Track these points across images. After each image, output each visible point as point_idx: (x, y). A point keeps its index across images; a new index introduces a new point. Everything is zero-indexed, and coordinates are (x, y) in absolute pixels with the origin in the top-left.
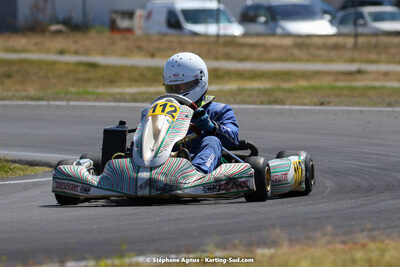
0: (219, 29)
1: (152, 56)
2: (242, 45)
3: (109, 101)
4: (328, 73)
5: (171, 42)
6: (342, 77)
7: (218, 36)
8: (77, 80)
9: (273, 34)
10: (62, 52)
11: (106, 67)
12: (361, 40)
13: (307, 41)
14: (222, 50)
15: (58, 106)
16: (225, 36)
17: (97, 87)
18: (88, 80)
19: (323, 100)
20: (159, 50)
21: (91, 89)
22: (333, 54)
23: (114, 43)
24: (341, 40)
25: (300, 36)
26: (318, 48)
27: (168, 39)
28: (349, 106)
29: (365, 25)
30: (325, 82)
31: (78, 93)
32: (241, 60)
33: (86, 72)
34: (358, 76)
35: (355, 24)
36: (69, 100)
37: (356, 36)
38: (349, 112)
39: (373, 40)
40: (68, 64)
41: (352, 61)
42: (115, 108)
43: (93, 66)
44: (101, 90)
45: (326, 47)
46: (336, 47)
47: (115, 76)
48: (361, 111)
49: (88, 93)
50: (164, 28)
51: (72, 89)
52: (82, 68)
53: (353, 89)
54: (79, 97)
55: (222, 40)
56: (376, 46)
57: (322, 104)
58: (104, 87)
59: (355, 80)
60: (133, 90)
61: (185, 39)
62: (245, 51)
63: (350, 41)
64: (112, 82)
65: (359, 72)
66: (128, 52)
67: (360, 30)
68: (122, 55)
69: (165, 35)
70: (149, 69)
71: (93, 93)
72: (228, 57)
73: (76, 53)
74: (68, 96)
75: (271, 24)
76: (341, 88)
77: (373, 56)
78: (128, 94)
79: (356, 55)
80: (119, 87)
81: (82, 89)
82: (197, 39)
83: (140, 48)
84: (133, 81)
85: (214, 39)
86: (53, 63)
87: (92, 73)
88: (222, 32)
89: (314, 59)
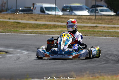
0: (55, 13)
1: (36, 20)
2: (62, 18)
3: (23, 33)
4: (87, 27)
5: (41, 16)
6: (91, 28)
7: (55, 15)
8: (14, 27)
9: (71, 15)
10: (10, 19)
11: (23, 23)
12: (97, 17)
13: (81, 17)
14: (56, 19)
15: (8, 35)
16: (57, 15)
17: (20, 29)
18: (17, 27)
19: (86, 34)
20: (38, 18)
21: (18, 30)
22: (89, 21)
23: (25, 16)
24: (91, 17)
25: (79, 15)
26: (84, 19)
27: (40, 15)
28: (93, 36)
29: (98, 13)
30: (86, 29)
31: (14, 31)
32: (62, 22)
33: (16, 25)
34: (96, 28)
35: (95, 12)
36: (12, 33)
37: (95, 16)
38: (93, 38)
39: (100, 17)
40: (11, 22)
41: (94, 23)
42: (25, 35)
43: (19, 23)
44: (21, 30)
45: (86, 19)
46: (89, 19)
47: (25, 26)
48: (97, 38)
49: (17, 31)
50: (39, 12)
51: (12, 30)
52: (16, 24)
53: (94, 31)
54: (14, 32)
55: (56, 16)
56: (101, 19)
57: (85, 36)
58: (22, 29)
59: (95, 29)
60: (30, 30)
61: (45, 16)
62: (63, 20)
63: (94, 17)
64: (24, 28)
65: (96, 26)
66: (29, 19)
67: (97, 14)
68: (27, 20)
69: (40, 14)
70: (35, 24)
71: (18, 31)
72: (58, 21)
73: (14, 19)
74: (11, 32)
75: (71, 12)
76: (91, 31)
77: (100, 22)
78: (29, 31)
79: (95, 21)
80: (26, 29)
81: (15, 30)
82: (49, 16)
83: (32, 18)
84: (30, 28)
85: (54, 16)
86: (7, 22)
87: (18, 25)
88: (56, 14)
89: (83, 22)
